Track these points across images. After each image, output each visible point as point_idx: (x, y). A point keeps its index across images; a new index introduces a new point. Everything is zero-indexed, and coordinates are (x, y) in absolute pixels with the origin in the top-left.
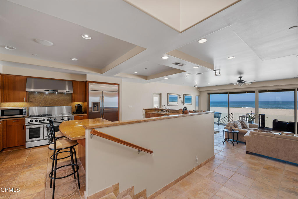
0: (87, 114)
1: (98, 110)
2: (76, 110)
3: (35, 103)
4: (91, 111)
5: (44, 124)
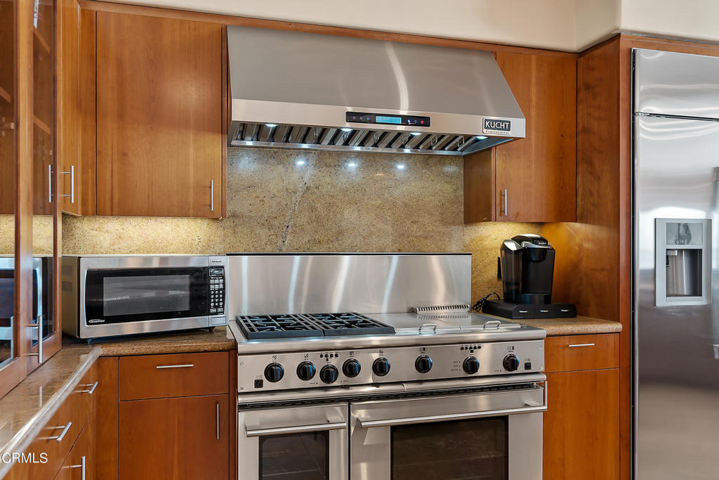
0: (618, 327)
1: (696, 290)
2: (507, 284)
3: (258, 230)
4: (649, 298)
5: (349, 400)
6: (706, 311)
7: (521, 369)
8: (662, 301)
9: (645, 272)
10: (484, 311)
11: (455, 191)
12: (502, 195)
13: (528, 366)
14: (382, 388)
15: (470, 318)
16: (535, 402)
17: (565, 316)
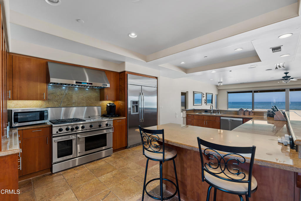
0: (125, 118)
1: (137, 111)
2: (108, 111)
3: (54, 102)
4: (130, 113)
5: (77, 134)
6: (138, 114)
7: (109, 125)
8: (132, 113)
9: (129, 108)
10: (104, 117)
11: (98, 95)
12: (106, 96)
13: (110, 125)
14: (83, 131)
15: (101, 118)
16: (111, 131)
17: (117, 116)
